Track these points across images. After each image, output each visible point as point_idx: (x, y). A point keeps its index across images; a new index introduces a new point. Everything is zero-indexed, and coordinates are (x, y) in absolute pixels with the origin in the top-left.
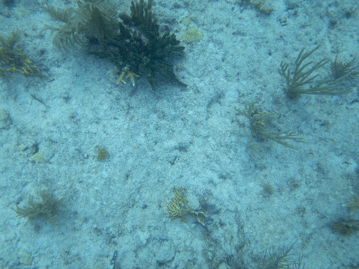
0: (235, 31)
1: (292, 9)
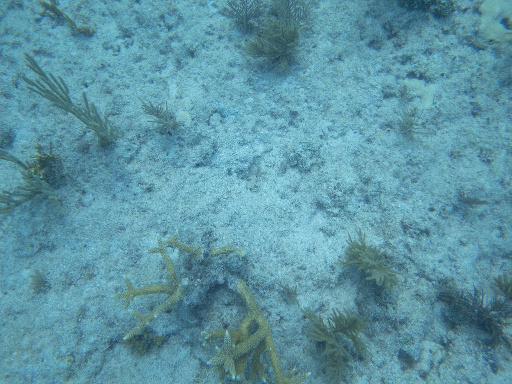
0: (37, 48)
1: (130, 37)
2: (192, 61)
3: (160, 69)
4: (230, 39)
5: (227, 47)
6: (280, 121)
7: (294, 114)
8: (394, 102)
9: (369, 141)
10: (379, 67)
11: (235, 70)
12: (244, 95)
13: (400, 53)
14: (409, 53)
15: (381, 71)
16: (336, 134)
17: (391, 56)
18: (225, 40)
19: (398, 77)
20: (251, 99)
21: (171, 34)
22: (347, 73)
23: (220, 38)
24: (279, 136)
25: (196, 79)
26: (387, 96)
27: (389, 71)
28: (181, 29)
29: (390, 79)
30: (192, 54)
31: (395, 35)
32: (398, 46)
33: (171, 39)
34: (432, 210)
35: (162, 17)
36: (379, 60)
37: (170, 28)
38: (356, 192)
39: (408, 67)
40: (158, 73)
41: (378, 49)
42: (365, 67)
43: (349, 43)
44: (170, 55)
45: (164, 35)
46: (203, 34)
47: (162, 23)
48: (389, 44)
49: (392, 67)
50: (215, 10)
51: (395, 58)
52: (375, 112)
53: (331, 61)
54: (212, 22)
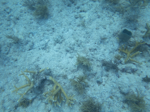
2: (18, 21)
3: (9, 25)
4: (28, 13)
5: (28, 15)
6: (50, 32)
7: (53, 29)
8: (79, 19)
9: (75, 30)
10: (72, 11)
11: (33, 21)
12: (37, 27)
13: (76, 6)
14: (78, 6)
15: (73, 12)
16: (66, 31)
17: (74, 8)
18: (27, 13)
19: (78, 13)
20: (40, 28)
21: (9, 15)
22: (64, 14)
23: (25, 13)
24: (51, 36)
25: (21, 26)
26: (76, 18)
27: (75, 12)
28: (12, 13)
29: (76, 14)
30: (18, 19)
31: (74, 2)
32: (75, 5)
33: (10, 16)
34: (95, 44)
35: (5, 10)
36: (72, 9)
37: (8, 13)
38: (75, 44)
39: (80, 10)
40: (9, 27)
41: (70, 6)
42: (68, 12)
43: (62, 7)
44: (11, 21)
45: (7, 15)
46: (19, 13)
47: (5, 12)
48: (73, 5)
49: (75, 10)
50: (21, 5)
51: (75, 8)
52: (74, 23)
53: (59, 12)
54: (21, 9)
